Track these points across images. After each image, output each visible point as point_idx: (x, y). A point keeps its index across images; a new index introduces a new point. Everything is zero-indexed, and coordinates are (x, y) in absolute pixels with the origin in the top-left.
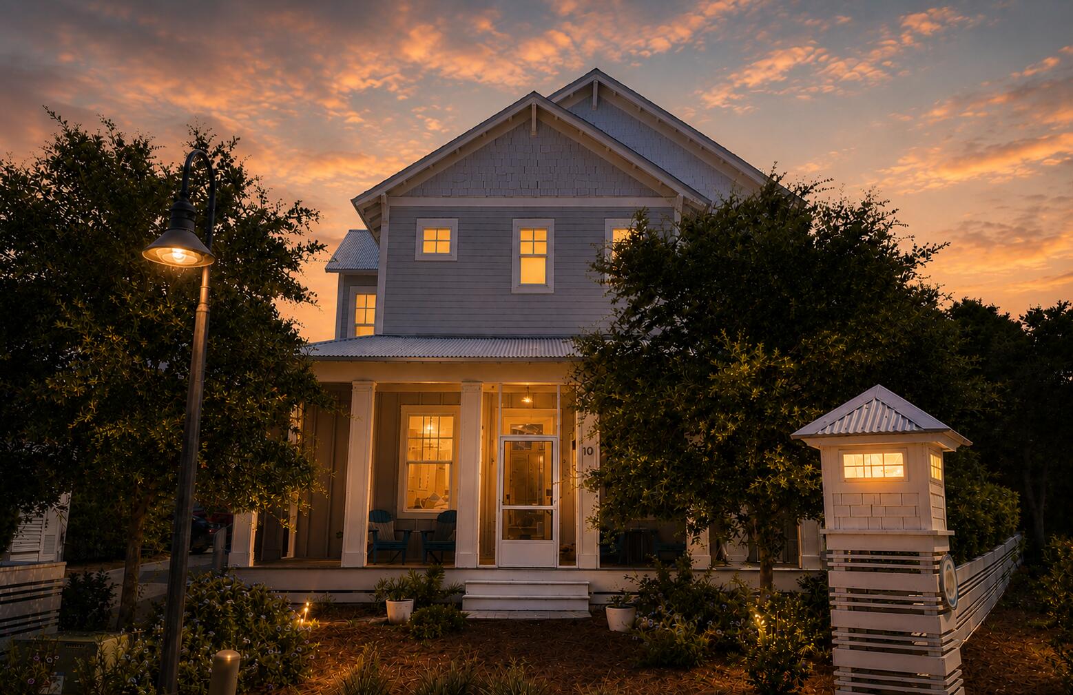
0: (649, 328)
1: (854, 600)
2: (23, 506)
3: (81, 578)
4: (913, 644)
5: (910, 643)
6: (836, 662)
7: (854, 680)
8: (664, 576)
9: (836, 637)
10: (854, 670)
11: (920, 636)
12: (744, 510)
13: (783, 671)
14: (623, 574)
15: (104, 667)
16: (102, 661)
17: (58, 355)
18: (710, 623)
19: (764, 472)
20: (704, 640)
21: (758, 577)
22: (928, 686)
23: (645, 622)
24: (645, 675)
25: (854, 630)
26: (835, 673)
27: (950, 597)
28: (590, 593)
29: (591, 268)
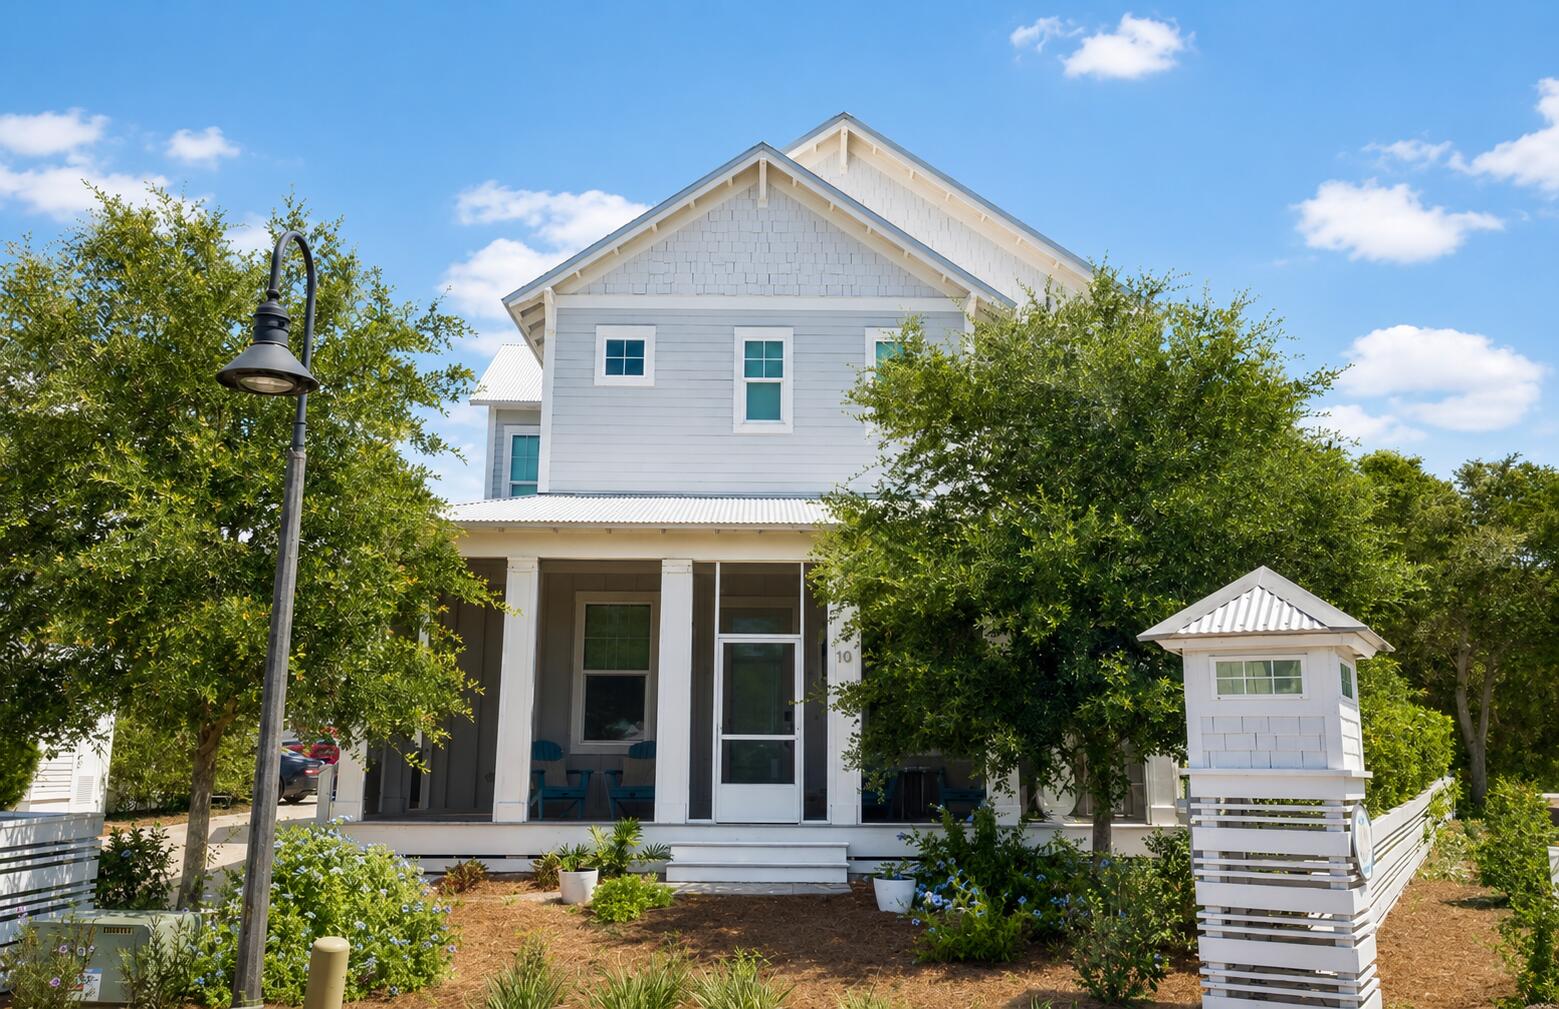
0: (933, 483)
1: (1229, 868)
2: (45, 735)
3: (126, 837)
4: (1309, 930)
5: (1305, 928)
6: (1203, 956)
7: (1230, 980)
8: (957, 835)
9: (1204, 920)
10: (1230, 967)
11: (1320, 918)
12: (1069, 741)
13: (1128, 967)
14: (899, 832)
15: (159, 962)
16: (156, 952)
17: (96, 521)
18: (1022, 901)
19: (1099, 688)
20: (1014, 923)
21: (1090, 836)
22: (1335, 989)
23: (930, 897)
24: (928, 975)
25: (1228, 911)
26: (1203, 971)
27: (1364, 863)
28: (849, 858)
29: (848, 399)
